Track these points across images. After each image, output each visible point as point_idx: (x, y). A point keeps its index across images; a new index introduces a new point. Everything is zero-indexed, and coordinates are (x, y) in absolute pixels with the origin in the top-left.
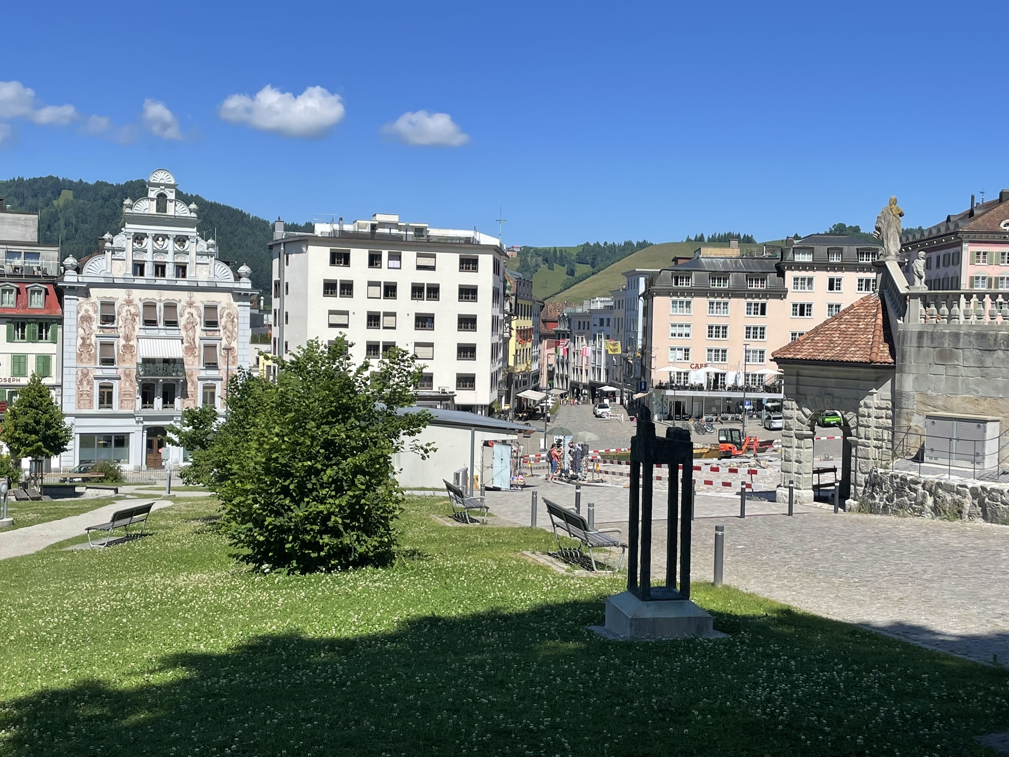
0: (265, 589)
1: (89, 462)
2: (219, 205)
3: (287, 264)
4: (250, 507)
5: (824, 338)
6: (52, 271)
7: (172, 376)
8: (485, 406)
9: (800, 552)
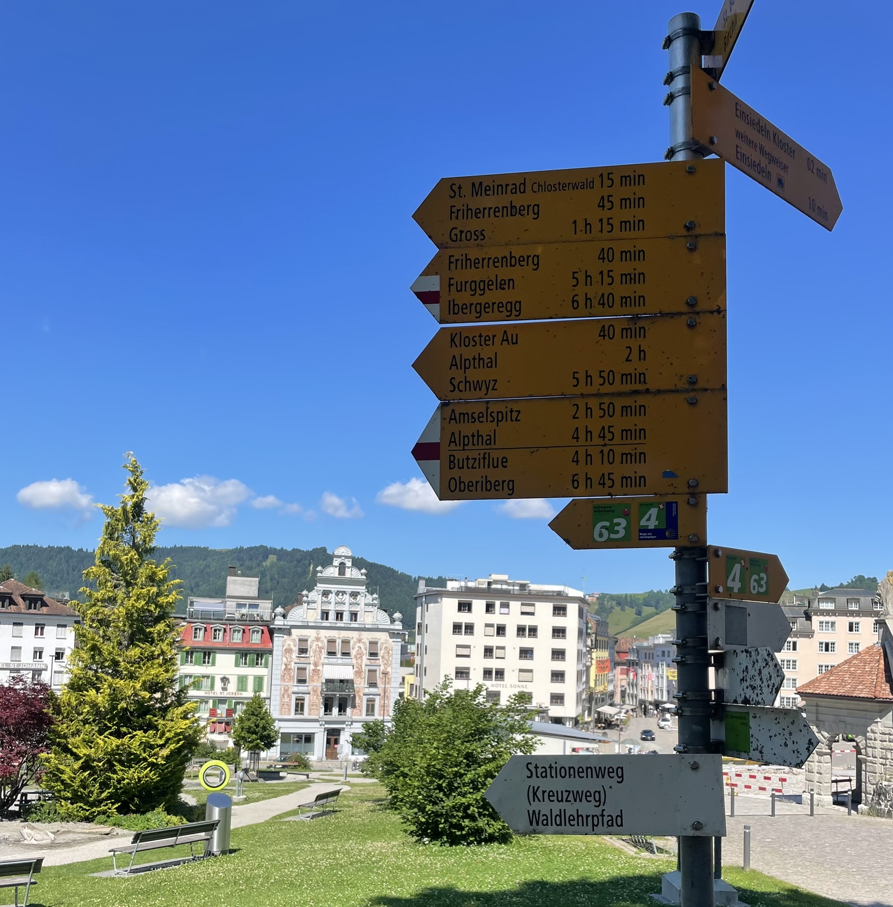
0: (427, 856)
1: (287, 753)
2: (377, 564)
3: (427, 611)
4: (416, 797)
5: (837, 678)
6: (267, 617)
7: (345, 692)
8: (572, 718)
9: (815, 846)
